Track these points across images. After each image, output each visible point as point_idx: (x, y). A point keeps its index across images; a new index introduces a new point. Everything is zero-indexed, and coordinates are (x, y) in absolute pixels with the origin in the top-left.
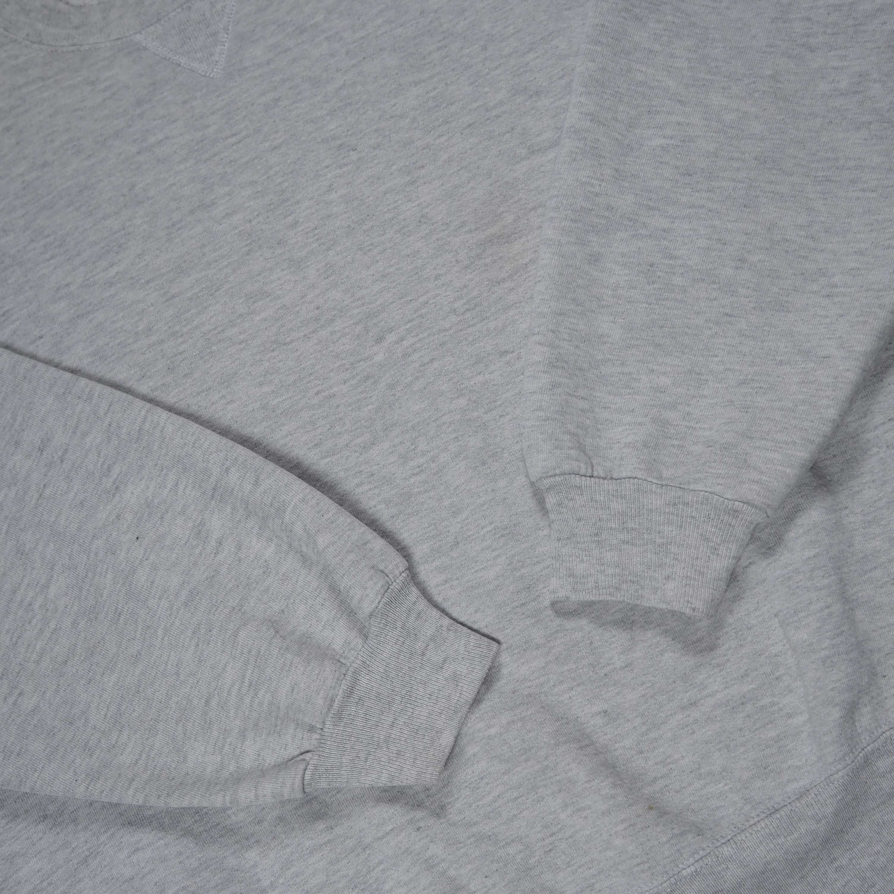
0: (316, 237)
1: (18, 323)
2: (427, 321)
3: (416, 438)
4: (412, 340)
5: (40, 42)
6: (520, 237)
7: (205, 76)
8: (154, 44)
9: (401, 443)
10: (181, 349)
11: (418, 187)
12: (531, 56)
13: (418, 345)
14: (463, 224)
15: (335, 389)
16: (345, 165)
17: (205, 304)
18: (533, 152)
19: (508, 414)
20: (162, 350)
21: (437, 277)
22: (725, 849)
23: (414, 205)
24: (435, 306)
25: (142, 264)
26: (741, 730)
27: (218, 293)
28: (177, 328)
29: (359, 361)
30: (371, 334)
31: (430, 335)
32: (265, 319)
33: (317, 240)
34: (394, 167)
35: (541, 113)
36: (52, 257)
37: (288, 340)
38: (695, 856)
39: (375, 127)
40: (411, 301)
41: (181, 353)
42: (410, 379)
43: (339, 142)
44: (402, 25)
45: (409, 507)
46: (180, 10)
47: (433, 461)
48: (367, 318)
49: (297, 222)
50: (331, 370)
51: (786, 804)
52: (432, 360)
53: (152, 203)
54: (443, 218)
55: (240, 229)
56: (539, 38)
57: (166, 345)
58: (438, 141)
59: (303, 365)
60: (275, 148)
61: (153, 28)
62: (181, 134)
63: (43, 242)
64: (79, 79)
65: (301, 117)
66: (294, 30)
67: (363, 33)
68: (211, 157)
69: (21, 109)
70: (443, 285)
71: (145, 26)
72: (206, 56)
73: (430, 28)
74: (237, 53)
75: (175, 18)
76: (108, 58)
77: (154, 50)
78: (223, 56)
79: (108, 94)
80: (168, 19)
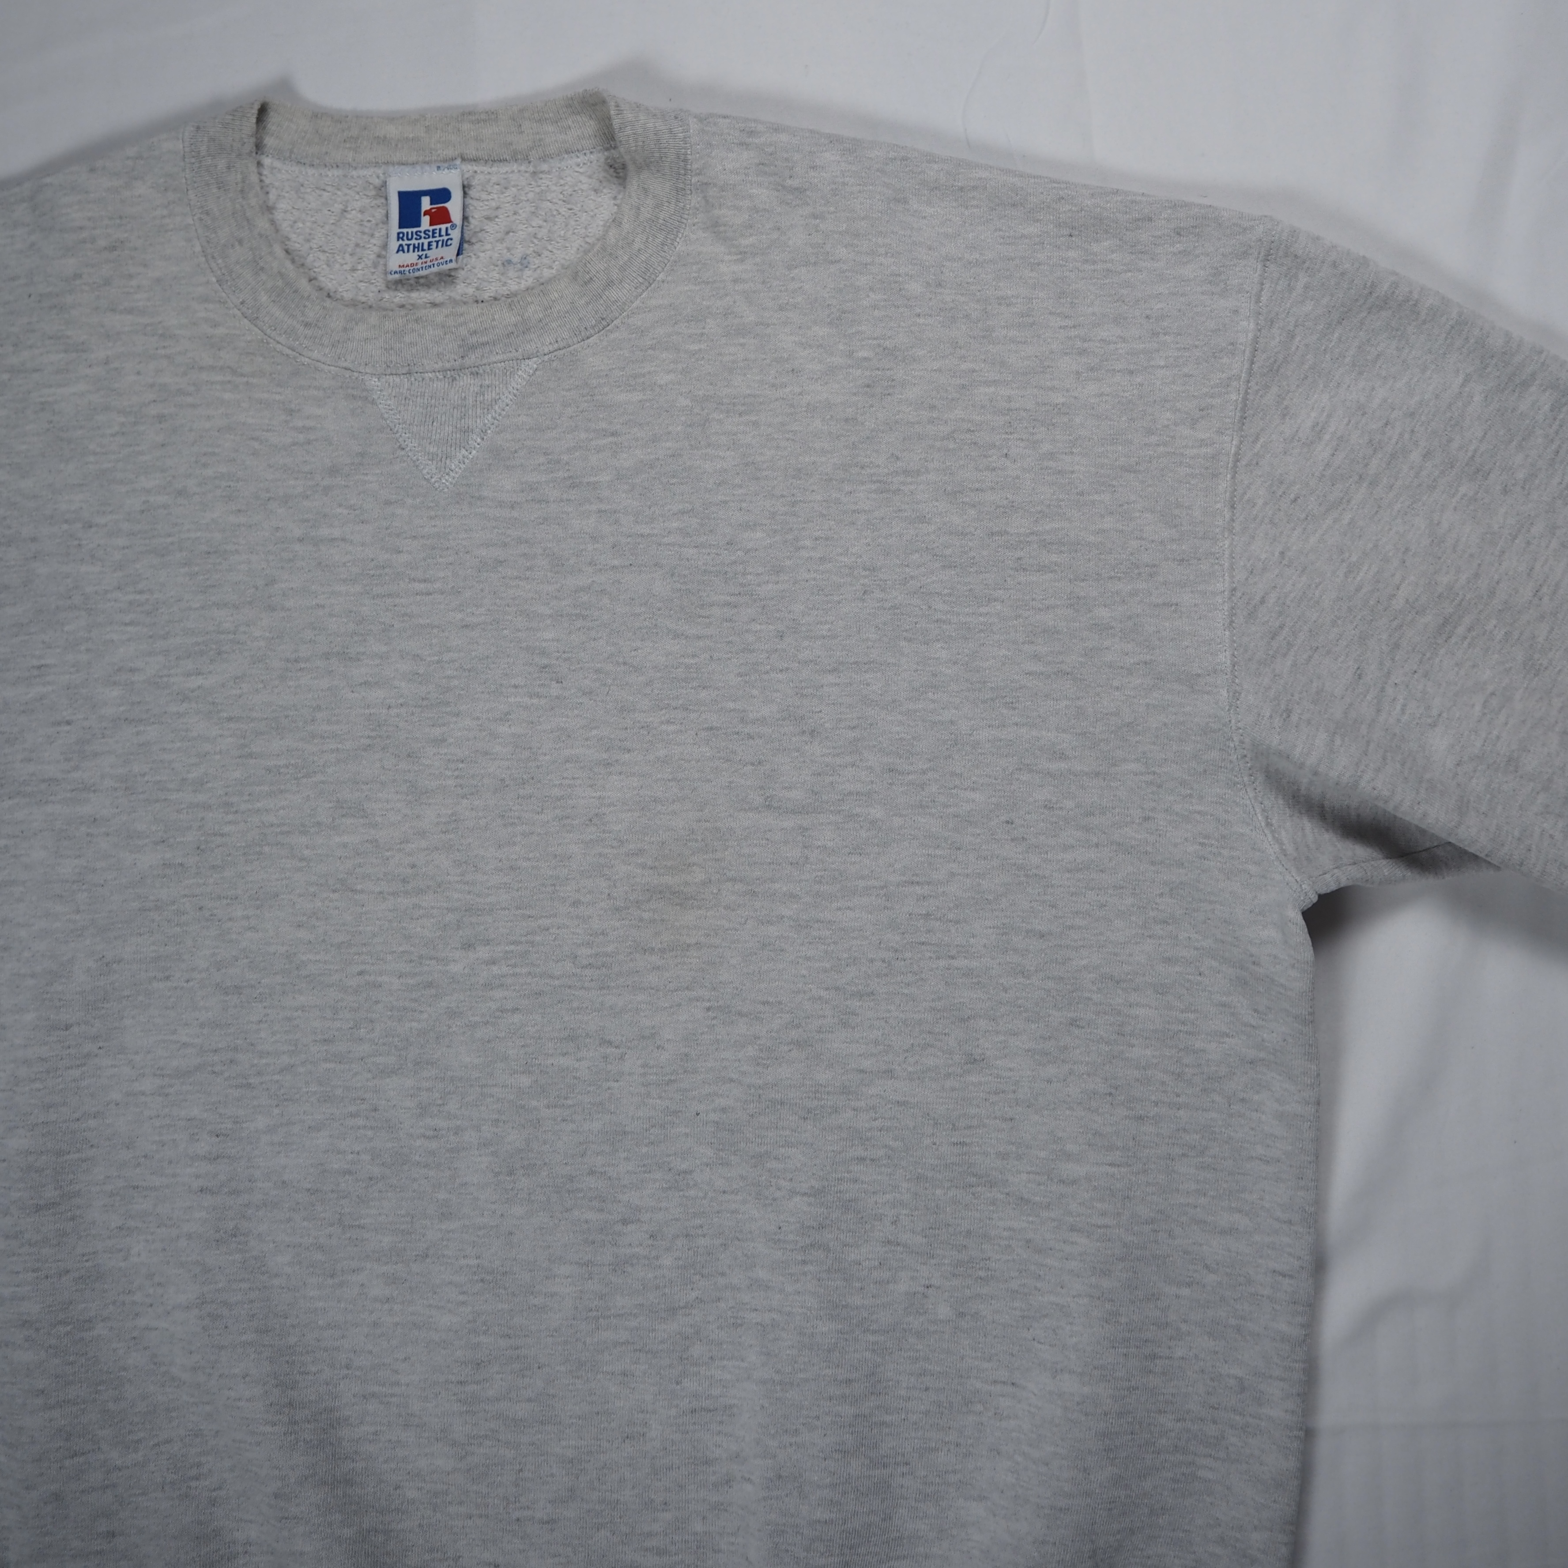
0: (456, 773)
1: (50, 688)
2: (535, 953)
3: (449, 1093)
4: (505, 970)
5: (254, 320)
6: (700, 908)
7: (428, 480)
8: (389, 402)
9: (429, 1090)
10: (227, 829)
11: (611, 773)
12: (831, 678)
14: (640, 852)
15: (385, 978)
16: (538, 696)
17: (283, 787)
18: (769, 807)
19: (573, 1122)
20: (203, 819)
21: (576, 903)
23: (594, 794)
24: (555, 939)
25: (234, 692)
27: (305, 780)
28: (235, 799)
29: (431, 959)
30: (461, 932)
31: (529, 973)
32: (345, 846)
33: (457, 777)
34: (594, 732)
35: (804, 762)
36: (131, 623)
37: (359, 887)
39: (599, 665)
40: (530, 917)
41: (222, 835)
42: (477, 1019)
43: (545, 661)
44: (696, 547)
46: (441, 376)
47: (456, 1134)
48: (466, 911)
49: (444, 740)
50: (391, 953)
52: (515, 1010)
53: (284, 618)
54: (620, 831)
55: (372, 711)
56: (852, 660)
57: (211, 815)
58: (664, 727)
59: (361, 928)
60: (466, 626)
61: (397, 379)
62: (363, 545)
63: (131, 597)
64: (278, 397)
65: (517, 602)
66: (565, 478)
67: (646, 530)
68: (384, 596)
69: (190, 400)
70: (578, 917)
71: (389, 371)
72: (440, 455)
73: (729, 570)
74: (481, 471)
75: (431, 383)
76: (324, 389)
77: (383, 411)
78: (462, 466)
79: (301, 437)
80: (421, 379)
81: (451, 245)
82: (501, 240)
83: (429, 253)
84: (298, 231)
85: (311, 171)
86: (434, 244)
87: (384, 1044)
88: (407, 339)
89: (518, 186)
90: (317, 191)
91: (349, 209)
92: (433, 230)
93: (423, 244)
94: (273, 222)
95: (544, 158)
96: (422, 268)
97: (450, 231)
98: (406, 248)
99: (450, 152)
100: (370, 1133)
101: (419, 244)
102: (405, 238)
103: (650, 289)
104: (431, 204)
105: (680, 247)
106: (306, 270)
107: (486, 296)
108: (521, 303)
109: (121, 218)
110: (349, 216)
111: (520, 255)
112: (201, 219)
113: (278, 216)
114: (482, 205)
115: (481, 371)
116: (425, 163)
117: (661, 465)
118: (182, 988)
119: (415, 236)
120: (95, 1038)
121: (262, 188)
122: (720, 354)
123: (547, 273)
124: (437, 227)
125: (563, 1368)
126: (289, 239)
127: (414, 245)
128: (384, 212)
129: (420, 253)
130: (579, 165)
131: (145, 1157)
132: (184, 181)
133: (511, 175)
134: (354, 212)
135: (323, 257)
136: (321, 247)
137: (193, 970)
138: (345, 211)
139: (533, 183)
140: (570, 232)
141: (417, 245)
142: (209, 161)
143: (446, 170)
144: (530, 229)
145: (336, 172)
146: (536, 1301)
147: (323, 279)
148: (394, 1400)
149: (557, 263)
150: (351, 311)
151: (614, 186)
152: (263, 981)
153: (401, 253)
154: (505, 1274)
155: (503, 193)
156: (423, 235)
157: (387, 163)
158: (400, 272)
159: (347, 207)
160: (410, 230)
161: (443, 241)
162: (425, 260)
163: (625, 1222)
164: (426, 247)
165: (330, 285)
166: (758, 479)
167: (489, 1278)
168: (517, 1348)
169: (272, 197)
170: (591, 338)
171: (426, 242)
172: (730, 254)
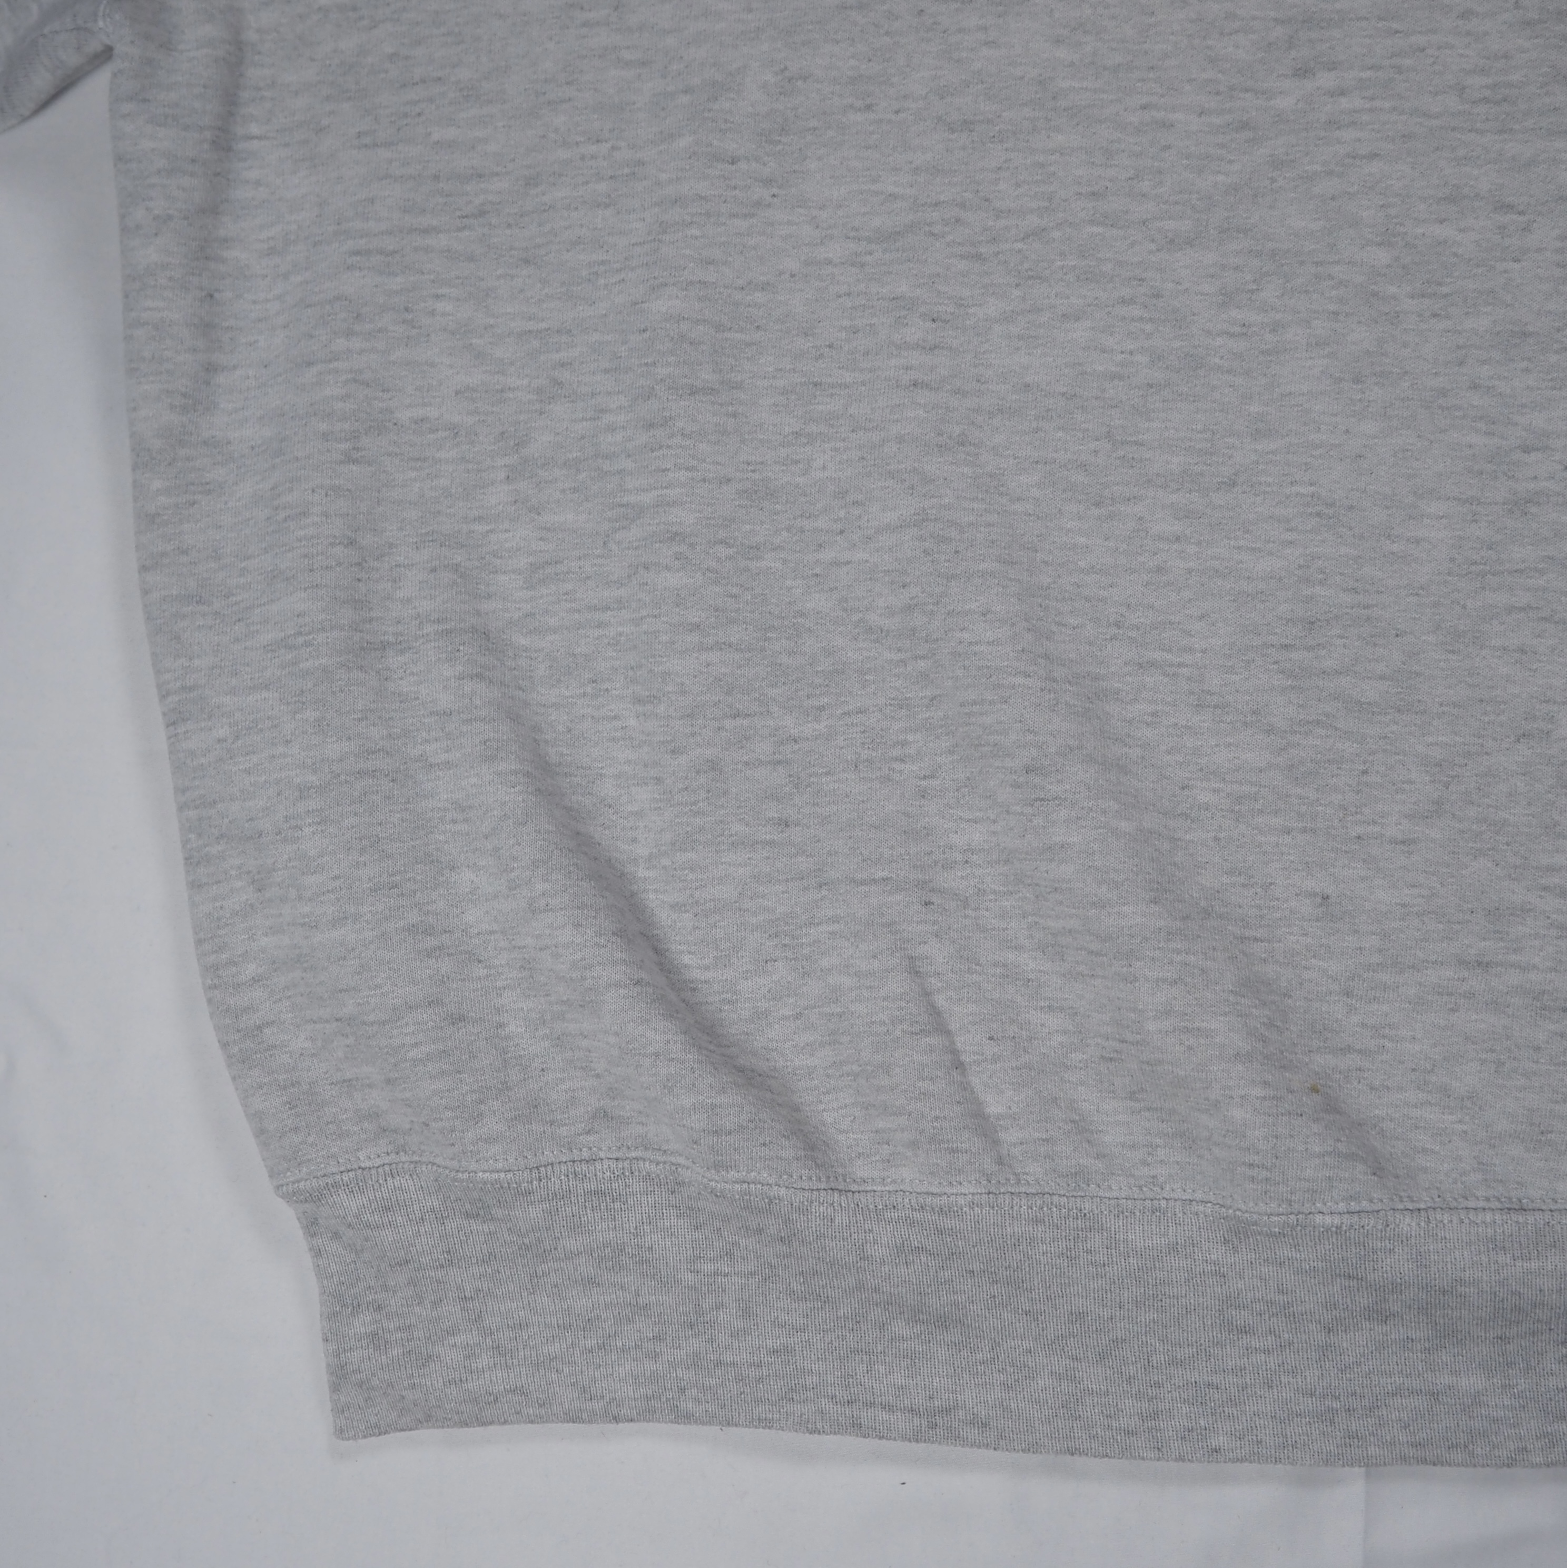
2: (1404, 82)
3: (1268, 274)
4: (1358, 103)
9: (1237, 268)
13: (1365, 118)
15: (1179, 116)
19: (1448, 317)
22: (1408, 1220)
24: (1434, 63)
26: (1537, 1049)
29: (1247, 90)
30: (1293, 53)
31: (1395, 109)
38: (1352, 1204)
40: (1397, 32)
42: (1318, 168)
45: (1187, 382)
47: (1274, 330)
48: (1304, 21)
50: (1190, 81)
51: (1544, 1207)
52: (1374, 156)
59: (1148, 46)
70: (1468, 33)
87: (1177, 203)
100: (1148, 327)
118: (890, 121)
120: (768, 182)
125: (1431, 638)
131: (830, 346)
137: (905, 97)
146: (1395, 547)
148: (1185, 670)
152: (1004, 114)
154: (1351, 508)
163: (1527, 450)
167: (1331, 511)
168: (1367, 607)
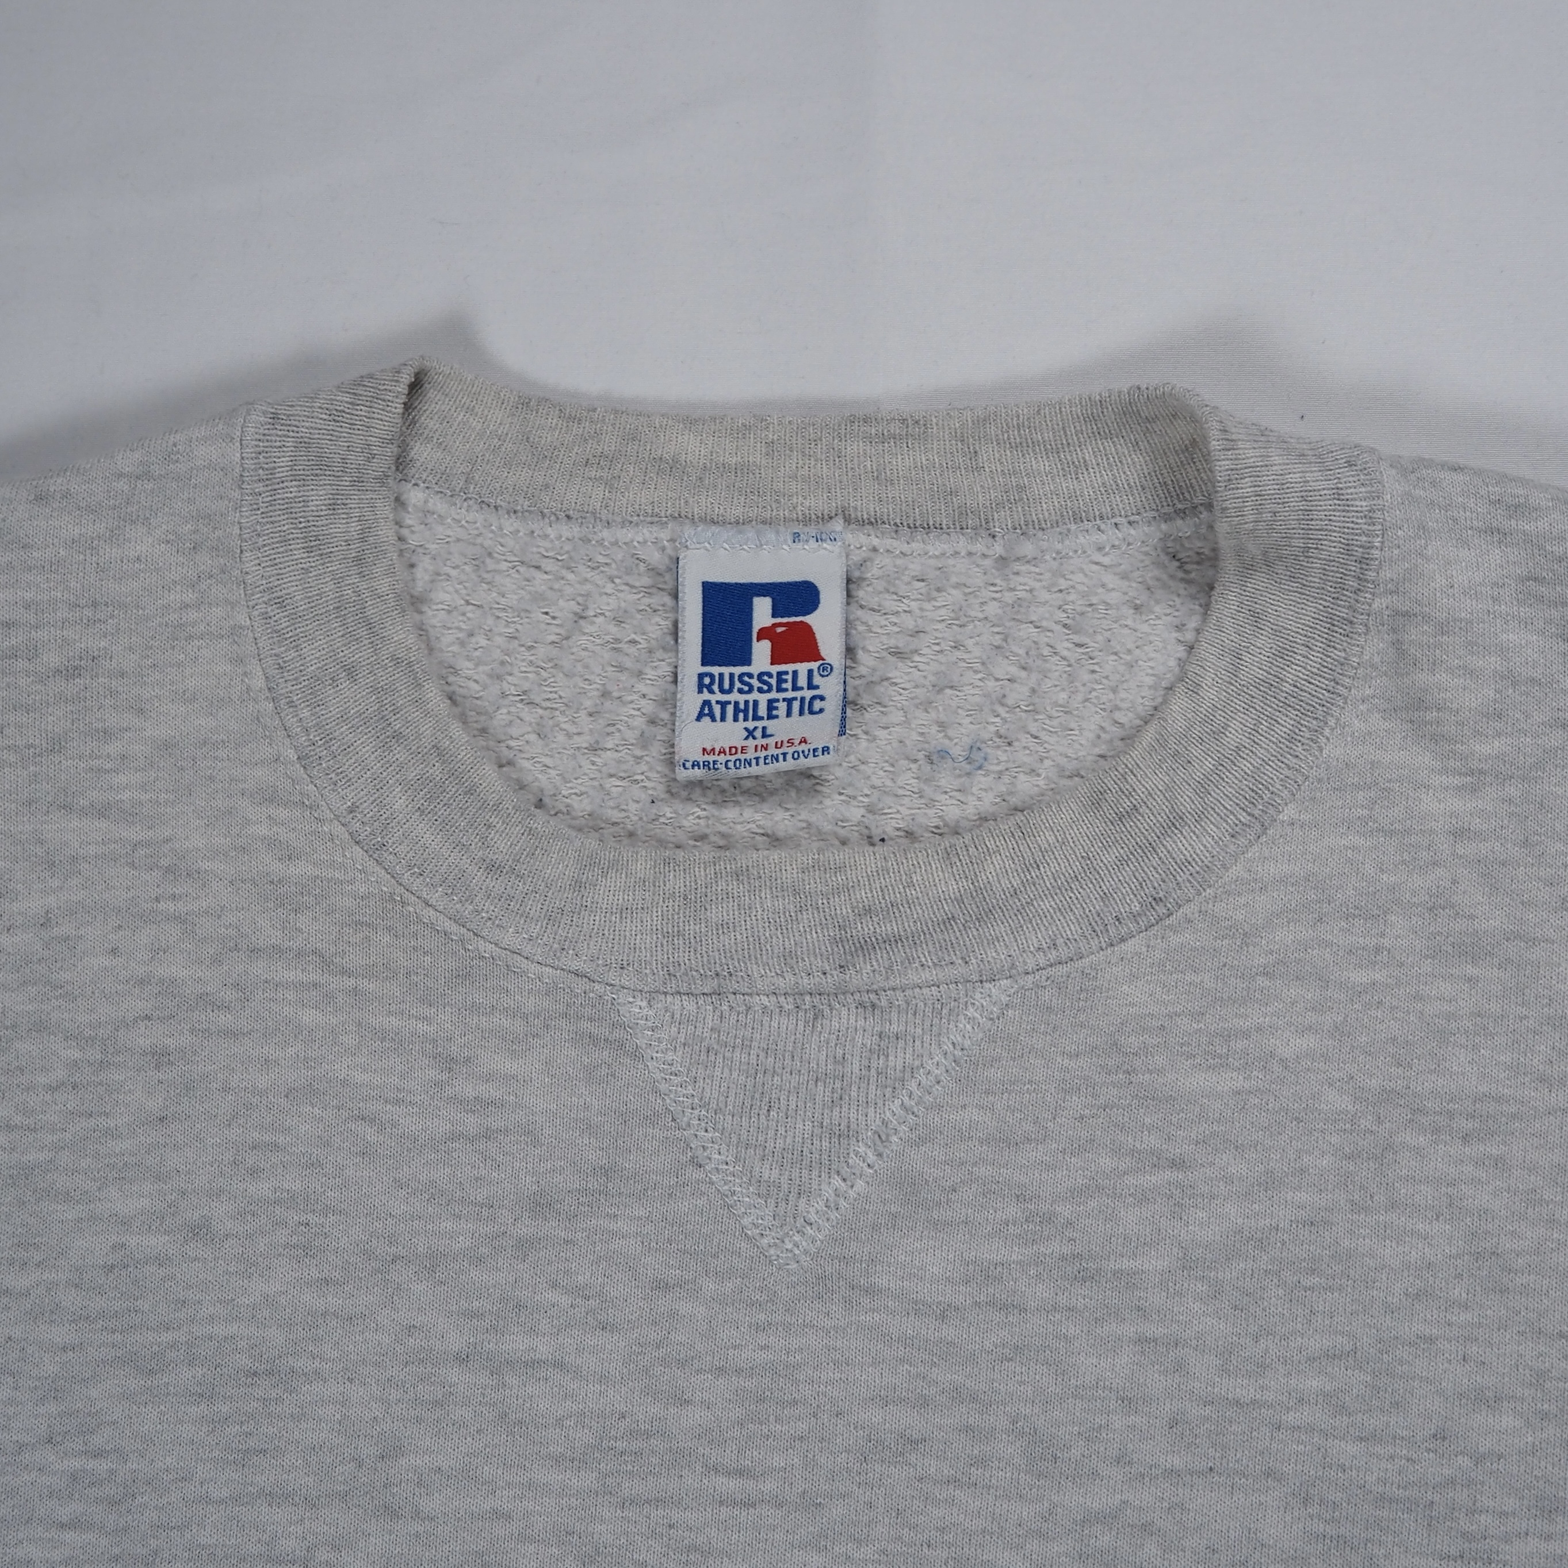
5: (376, 850)
7: (752, 1241)
8: (670, 1056)
36: (74, 1524)
44: (1362, 1439)
46: (789, 1005)
53: (417, 1535)
61: (690, 1005)
62: (603, 1379)
63: (76, 1464)
64: (422, 1027)
65: (949, 1537)
66: (1063, 1258)
67: (1244, 1389)
68: (648, 1502)
69: (224, 1019)
71: (672, 986)
72: (785, 1187)
73: (1437, 1498)
74: (875, 1227)
75: (766, 1019)
76: (525, 1017)
77: (658, 1076)
78: (834, 1215)
79: (472, 1123)
80: (743, 1008)
81: (821, 711)
82: (927, 705)
83: (771, 725)
84: (477, 653)
85: (510, 524)
86: (782, 706)
88: (714, 914)
89: (965, 585)
90: (522, 569)
91: (590, 613)
92: (779, 674)
93: (756, 703)
94: (421, 630)
95: (1024, 530)
96: (757, 759)
97: (817, 680)
98: (717, 710)
99: (817, 503)
101: (746, 702)
102: (716, 687)
103: (1264, 839)
104: (774, 616)
105: (1334, 750)
106: (492, 743)
107: (888, 826)
108: (972, 850)
109: (95, 604)
110: (589, 629)
111: (967, 741)
112: (265, 616)
113: (434, 617)
114: (884, 623)
115: (884, 1003)
116: (764, 522)
117: (1284, 1243)
119: (738, 685)
121: (401, 553)
122: (1418, 997)
123: (1026, 786)
124: (789, 667)
126: (456, 672)
127: (736, 703)
128: (667, 624)
129: (751, 724)
130: (1100, 549)
132: (236, 531)
133: (951, 562)
134: (600, 620)
135: (529, 715)
136: (525, 692)
138: (582, 617)
139: (998, 581)
140: (1080, 697)
141: (742, 706)
142: (292, 490)
143: (812, 541)
144: (991, 684)
145: (567, 530)
147: (526, 764)
149: (1047, 763)
150: (591, 843)
151: (1178, 601)
153: (707, 720)
155: (930, 599)
156: (755, 682)
157: (678, 518)
158: (706, 764)
159: (586, 608)
160: (726, 670)
161: (803, 699)
162: (764, 741)
164: (762, 711)
165: (543, 781)
166: (1504, 1291)
169: (422, 575)
170: (1131, 942)
171: (763, 699)
172: (1445, 771)
